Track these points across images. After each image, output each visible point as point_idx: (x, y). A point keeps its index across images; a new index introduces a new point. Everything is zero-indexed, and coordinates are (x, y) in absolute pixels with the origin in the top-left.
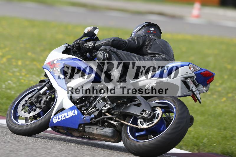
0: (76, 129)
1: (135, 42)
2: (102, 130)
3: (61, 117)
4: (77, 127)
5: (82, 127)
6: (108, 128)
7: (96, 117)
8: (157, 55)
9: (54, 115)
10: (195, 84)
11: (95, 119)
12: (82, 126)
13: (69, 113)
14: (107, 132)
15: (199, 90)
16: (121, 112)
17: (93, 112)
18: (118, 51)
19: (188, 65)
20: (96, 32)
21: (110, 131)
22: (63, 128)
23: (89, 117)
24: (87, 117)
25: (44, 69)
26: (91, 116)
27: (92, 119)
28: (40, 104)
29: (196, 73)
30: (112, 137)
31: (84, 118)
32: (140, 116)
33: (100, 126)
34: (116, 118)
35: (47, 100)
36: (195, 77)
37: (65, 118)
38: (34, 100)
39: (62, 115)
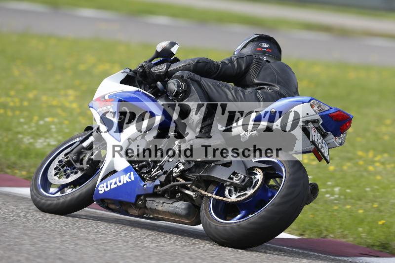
0: (132, 204)
1: (234, 65)
2: (171, 205)
3: (111, 184)
4: (133, 200)
5: (141, 200)
6: (181, 202)
7: (162, 185)
8: (266, 87)
9: (101, 181)
10: (320, 133)
11: (161, 187)
12: (142, 198)
13: (122, 177)
14: (179, 208)
15: (328, 142)
16: (200, 176)
17: (159, 176)
18: (203, 79)
19: (309, 101)
20: (174, 50)
21: (183, 207)
22: (114, 202)
23: (152, 183)
24: (149, 184)
25: (91, 108)
26: (154, 182)
27: (156, 186)
28: (81, 163)
29: (321, 114)
30: (187, 216)
31: (144, 185)
32: (228, 181)
33: (168, 199)
34: (192, 185)
35: (92, 157)
36: (321, 122)
37: (116, 186)
38: (72, 157)
39: (111, 181)
